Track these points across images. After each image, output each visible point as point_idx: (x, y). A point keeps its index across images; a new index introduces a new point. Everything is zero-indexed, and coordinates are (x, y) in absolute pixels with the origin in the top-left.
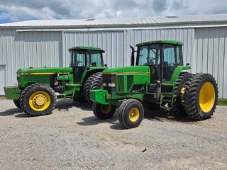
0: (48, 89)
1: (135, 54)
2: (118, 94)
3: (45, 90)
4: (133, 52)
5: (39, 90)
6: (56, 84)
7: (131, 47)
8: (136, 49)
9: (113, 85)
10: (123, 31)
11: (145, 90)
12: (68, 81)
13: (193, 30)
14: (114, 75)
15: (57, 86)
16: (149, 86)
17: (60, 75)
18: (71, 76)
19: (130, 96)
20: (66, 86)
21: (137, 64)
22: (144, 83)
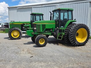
0: (18, 30)
1: (52, 15)
2: (38, 32)
3: (17, 30)
4: (51, 14)
5: (15, 30)
6: (24, 28)
7: (50, 12)
8: (52, 13)
9: (35, 28)
10: (55, 6)
11: (52, 31)
13: (89, 3)
14: (36, 24)
16: (54, 30)
17: (26, 24)
18: (30, 25)
19: (44, 33)
20: (28, 29)
21: (53, 20)
22: (52, 28)
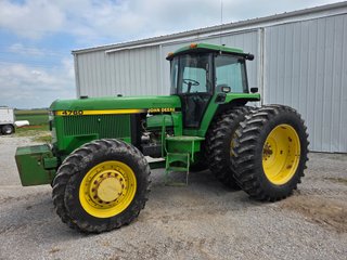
6: (146, 136)
10: (256, 30)
12: (170, 129)
15: (146, 142)
17: (154, 114)
18: (177, 117)
20: (168, 142)
